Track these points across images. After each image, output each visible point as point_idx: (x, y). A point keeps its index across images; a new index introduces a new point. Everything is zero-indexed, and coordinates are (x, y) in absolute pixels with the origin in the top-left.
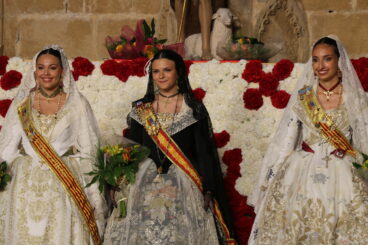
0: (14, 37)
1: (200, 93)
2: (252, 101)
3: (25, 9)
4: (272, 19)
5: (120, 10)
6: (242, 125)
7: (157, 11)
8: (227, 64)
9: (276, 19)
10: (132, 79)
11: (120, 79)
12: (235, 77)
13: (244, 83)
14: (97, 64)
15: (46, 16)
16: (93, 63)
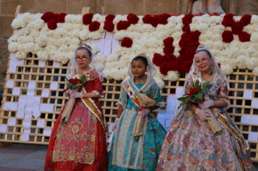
0: (101, 4)
1: (197, 33)
2: (227, 38)
6: (221, 52)
8: (214, 17)
10: (160, 26)
11: (153, 25)
12: (218, 24)
13: (223, 27)
14: (141, 17)
16: (139, 17)
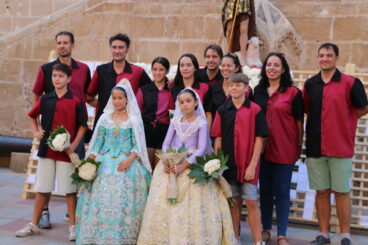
3: (143, 35)
4: (283, 45)
5: (196, 37)
7: (216, 38)
9: (286, 45)
15: (155, 40)
